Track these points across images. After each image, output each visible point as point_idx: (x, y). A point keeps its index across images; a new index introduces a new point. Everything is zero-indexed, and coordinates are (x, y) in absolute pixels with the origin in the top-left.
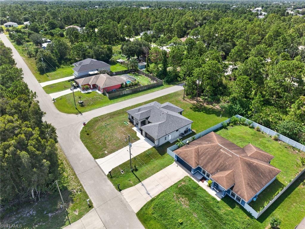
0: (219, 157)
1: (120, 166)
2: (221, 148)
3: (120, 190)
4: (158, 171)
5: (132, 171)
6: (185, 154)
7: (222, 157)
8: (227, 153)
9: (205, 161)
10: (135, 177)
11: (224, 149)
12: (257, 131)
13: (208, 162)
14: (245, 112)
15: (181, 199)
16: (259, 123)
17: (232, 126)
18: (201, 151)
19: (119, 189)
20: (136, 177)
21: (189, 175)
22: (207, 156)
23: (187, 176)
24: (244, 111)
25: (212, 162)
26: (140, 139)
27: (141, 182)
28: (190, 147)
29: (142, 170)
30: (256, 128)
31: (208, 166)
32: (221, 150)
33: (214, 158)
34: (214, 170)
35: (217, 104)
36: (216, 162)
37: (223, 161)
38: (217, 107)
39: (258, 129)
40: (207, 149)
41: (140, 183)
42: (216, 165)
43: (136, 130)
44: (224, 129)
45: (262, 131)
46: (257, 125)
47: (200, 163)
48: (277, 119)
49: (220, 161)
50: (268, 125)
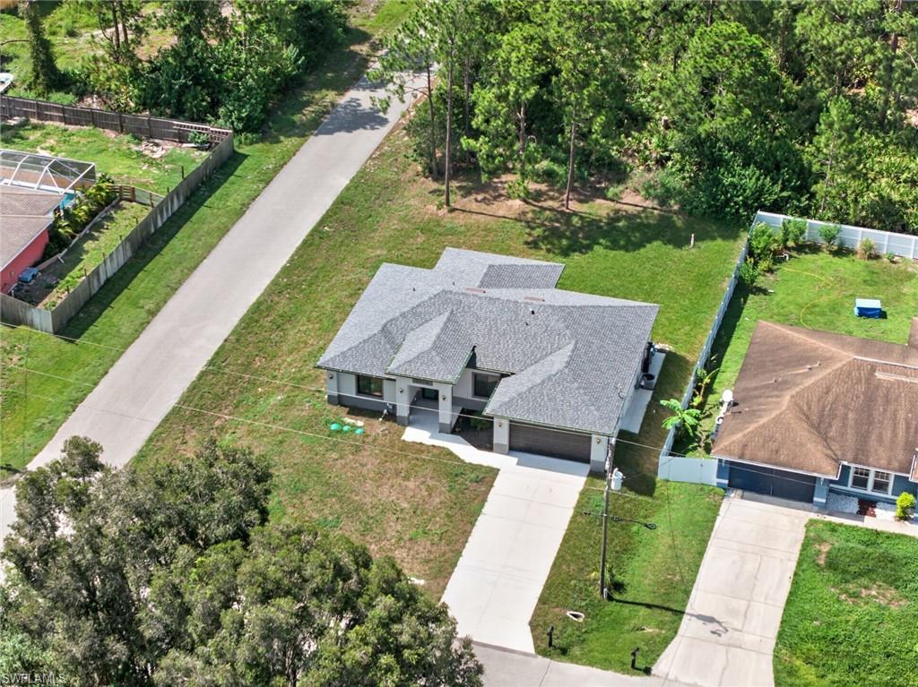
0: (887, 401)
1: (543, 600)
2: (873, 368)
3: (647, 671)
4: (701, 554)
5: (610, 598)
6: (765, 442)
7: (896, 400)
8: (904, 379)
9: (851, 436)
10: (643, 611)
11: (885, 368)
12: (870, 257)
13: (863, 439)
14: (782, 190)
15: (864, 593)
16: (857, 224)
17: (770, 271)
18: (810, 408)
19: (640, 670)
20: (649, 606)
21: (812, 514)
22: (845, 418)
23: (812, 522)
24: (777, 188)
25: (877, 431)
26: (498, 470)
27: (683, 613)
28: (764, 410)
29: (641, 575)
30: (858, 247)
31: (872, 450)
32: (879, 375)
33: (876, 414)
34: (901, 455)
35: (621, 188)
36: (888, 424)
37: (910, 411)
38: (631, 198)
39: (871, 248)
40: (827, 393)
41: (686, 618)
42: (895, 435)
43: (431, 437)
44: (751, 296)
45: (884, 252)
46: (858, 236)
47: (839, 453)
48: (905, 181)
49: (902, 415)
50: (894, 223)
